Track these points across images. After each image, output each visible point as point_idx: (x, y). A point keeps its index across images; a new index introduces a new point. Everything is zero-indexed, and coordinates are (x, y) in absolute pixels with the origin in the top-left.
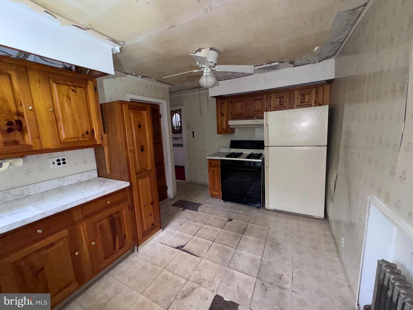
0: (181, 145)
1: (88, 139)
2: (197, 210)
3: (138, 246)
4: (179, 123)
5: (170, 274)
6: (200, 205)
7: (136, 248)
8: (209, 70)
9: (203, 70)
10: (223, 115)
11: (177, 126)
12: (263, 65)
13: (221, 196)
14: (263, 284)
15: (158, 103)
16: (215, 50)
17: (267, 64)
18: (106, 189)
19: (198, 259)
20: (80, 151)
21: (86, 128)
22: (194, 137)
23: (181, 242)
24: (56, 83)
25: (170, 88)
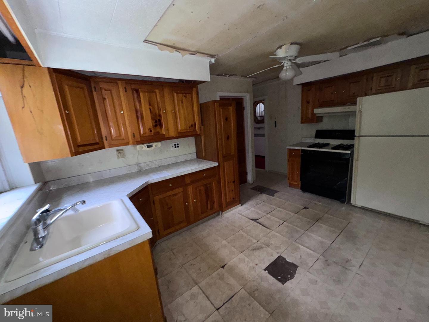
0: (263, 135)
1: (192, 130)
2: (273, 196)
3: (222, 212)
4: (263, 112)
5: (245, 235)
6: (277, 192)
7: (221, 213)
8: (289, 63)
9: (283, 65)
10: (308, 102)
11: (261, 115)
12: (358, 43)
13: (300, 185)
14: (326, 261)
15: (242, 97)
16: (296, 44)
17: (365, 42)
18: (203, 166)
19: (268, 231)
20: (187, 138)
21: (191, 122)
22: (276, 127)
23: (256, 217)
24: (176, 93)
25: (253, 81)
